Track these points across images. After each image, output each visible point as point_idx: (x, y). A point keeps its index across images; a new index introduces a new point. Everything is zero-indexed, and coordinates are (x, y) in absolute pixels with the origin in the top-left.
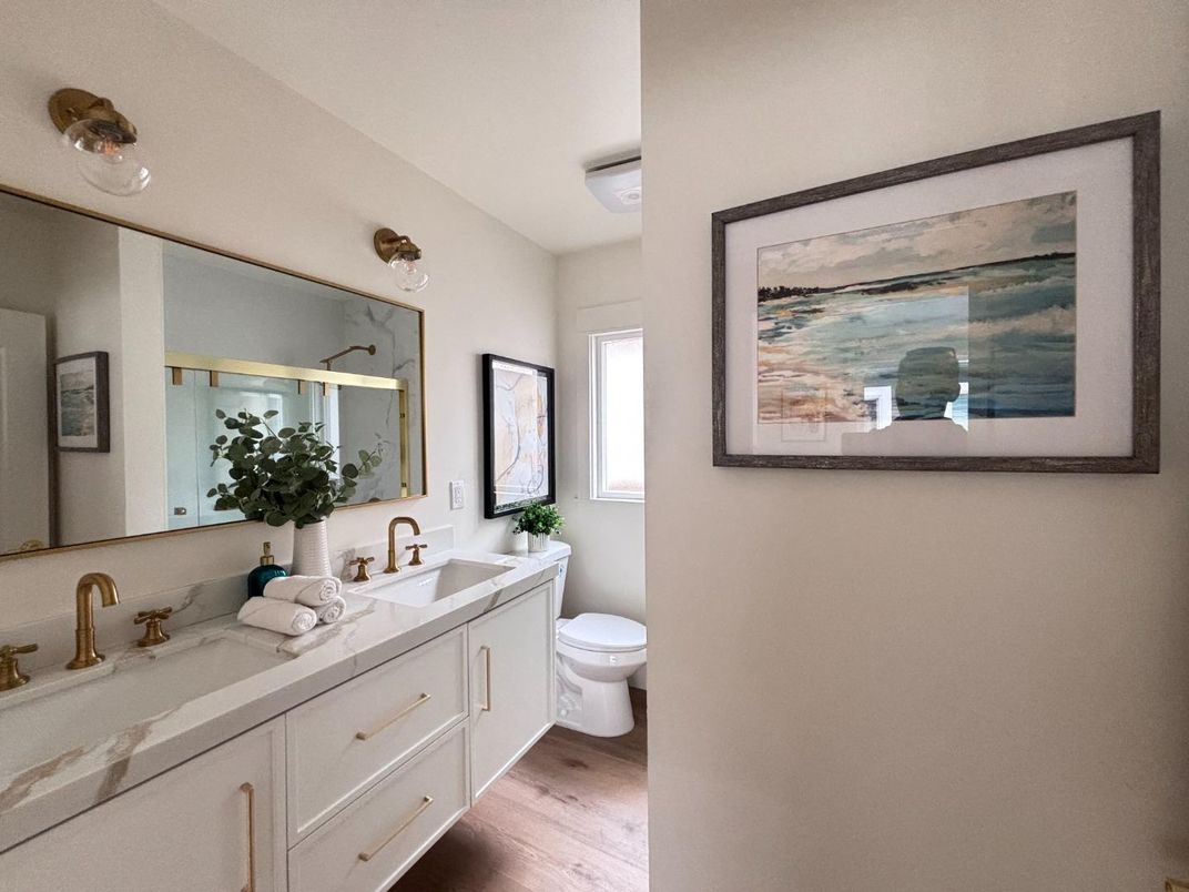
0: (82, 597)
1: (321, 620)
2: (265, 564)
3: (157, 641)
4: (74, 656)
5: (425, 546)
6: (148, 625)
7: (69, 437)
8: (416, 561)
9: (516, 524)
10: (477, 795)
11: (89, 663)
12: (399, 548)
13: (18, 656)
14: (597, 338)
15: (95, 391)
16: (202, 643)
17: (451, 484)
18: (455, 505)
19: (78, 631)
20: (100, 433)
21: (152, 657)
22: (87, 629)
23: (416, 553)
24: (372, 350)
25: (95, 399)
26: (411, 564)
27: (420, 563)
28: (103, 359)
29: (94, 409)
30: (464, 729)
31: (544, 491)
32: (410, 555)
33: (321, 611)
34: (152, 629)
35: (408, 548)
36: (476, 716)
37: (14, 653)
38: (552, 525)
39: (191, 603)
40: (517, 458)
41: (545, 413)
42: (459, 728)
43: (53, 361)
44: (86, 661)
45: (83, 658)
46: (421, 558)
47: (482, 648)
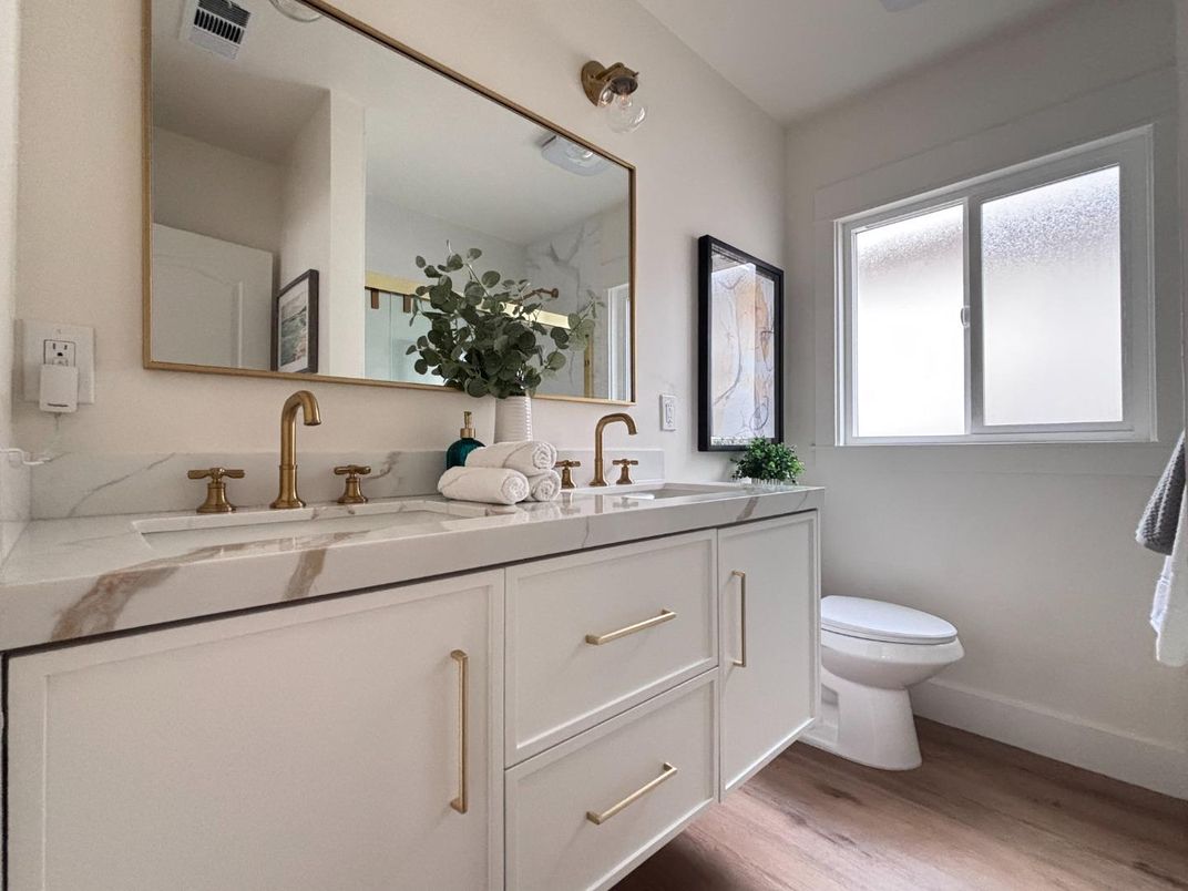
0: (286, 424)
1: (532, 495)
2: (466, 436)
3: (357, 500)
4: (277, 496)
5: (635, 463)
6: (348, 482)
7: (286, 365)
8: (624, 480)
9: (736, 467)
10: (727, 787)
11: (291, 505)
12: (607, 461)
13: (225, 479)
14: (844, 225)
15: (307, 313)
16: (401, 512)
17: (661, 398)
18: (666, 426)
19: (281, 468)
20: (310, 352)
21: (352, 512)
22: (290, 467)
23: (625, 470)
24: (555, 294)
25: (307, 320)
26: (619, 482)
27: (629, 482)
28: (313, 276)
29: (305, 332)
30: (712, 682)
31: (769, 433)
32: (617, 472)
33: (535, 481)
34: (351, 485)
35: (616, 462)
36: (727, 669)
37: (222, 475)
38: (788, 468)
39: (389, 471)
40: (737, 381)
41: (771, 327)
42: (705, 679)
43: (278, 292)
44: (289, 502)
45: (285, 498)
46: (631, 476)
47: (734, 573)
